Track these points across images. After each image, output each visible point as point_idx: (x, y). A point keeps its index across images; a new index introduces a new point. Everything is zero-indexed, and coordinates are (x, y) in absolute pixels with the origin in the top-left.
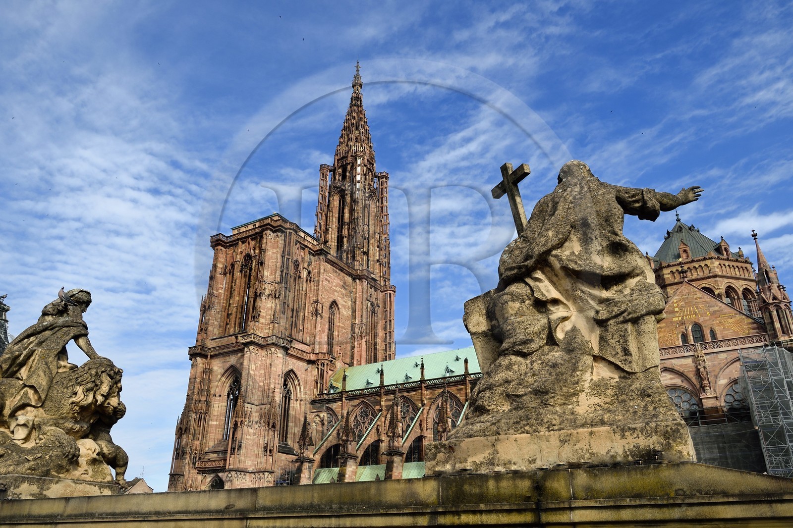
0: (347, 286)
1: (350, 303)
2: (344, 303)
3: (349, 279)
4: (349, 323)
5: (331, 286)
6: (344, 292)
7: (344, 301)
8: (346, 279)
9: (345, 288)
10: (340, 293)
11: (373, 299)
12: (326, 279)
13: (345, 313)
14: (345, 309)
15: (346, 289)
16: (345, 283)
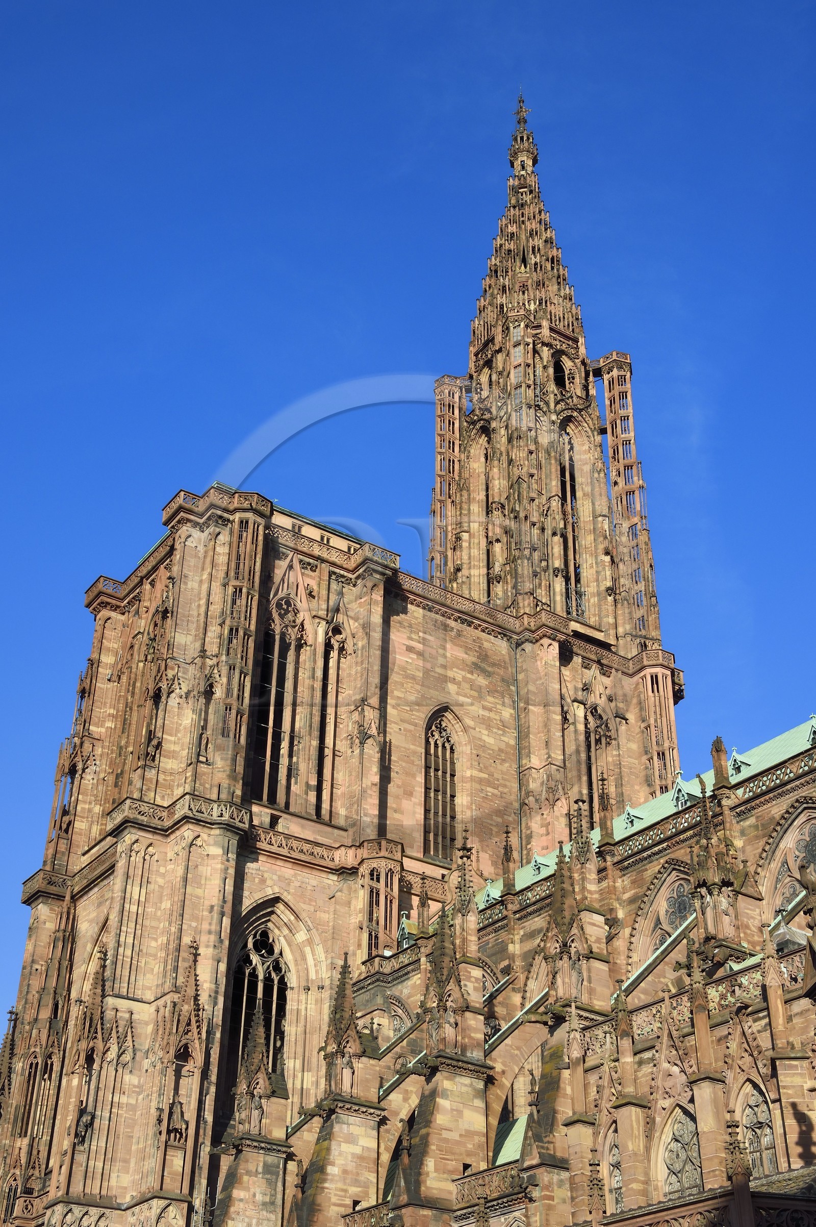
0: (493, 665)
1: (507, 713)
2: (486, 713)
3: (501, 646)
4: (509, 767)
5: (429, 666)
6: (482, 681)
7: (484, 708)
8: (486, 645)
9: (483, 671)
10: (466, 686)
11: (597, 698)
12: (410, 649)
13: (490, 740)
14: (489, 727)
15: (488, 674)
16: (484, 656)
